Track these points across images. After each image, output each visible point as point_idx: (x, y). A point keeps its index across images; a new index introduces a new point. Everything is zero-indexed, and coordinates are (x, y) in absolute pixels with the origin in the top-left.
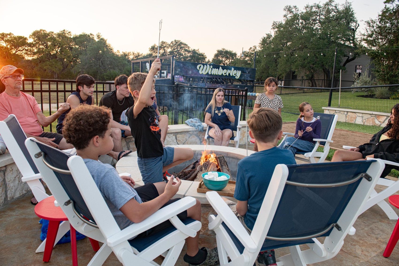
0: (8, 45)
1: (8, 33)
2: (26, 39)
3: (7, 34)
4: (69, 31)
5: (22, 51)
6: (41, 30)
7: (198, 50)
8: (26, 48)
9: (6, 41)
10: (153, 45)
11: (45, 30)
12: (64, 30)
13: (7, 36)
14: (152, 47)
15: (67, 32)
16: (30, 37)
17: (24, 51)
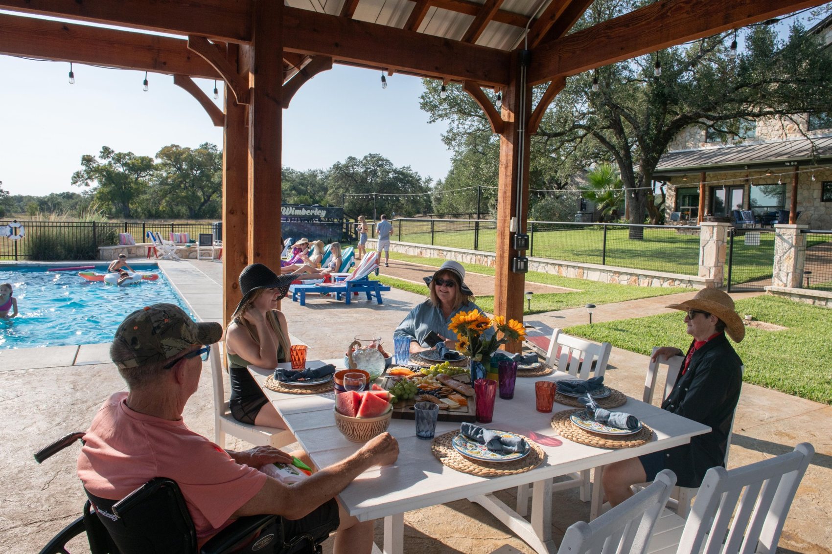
0: (126, 170)
1: (126, 152)
2: (151, 160)
3: (126, 154)
4: (214, 145)
5: (144, 176)
6: (173, 146)
7: (409, 167)
8: (151, 173)
9: (124, 165)
10: (335, 162)
11: (178, 146)
12: (207, 144)
13: (124, 156)
14: (334, 166)
15: (211, 146)
16: (156, 157)
17: (147, 177)
